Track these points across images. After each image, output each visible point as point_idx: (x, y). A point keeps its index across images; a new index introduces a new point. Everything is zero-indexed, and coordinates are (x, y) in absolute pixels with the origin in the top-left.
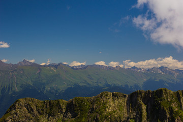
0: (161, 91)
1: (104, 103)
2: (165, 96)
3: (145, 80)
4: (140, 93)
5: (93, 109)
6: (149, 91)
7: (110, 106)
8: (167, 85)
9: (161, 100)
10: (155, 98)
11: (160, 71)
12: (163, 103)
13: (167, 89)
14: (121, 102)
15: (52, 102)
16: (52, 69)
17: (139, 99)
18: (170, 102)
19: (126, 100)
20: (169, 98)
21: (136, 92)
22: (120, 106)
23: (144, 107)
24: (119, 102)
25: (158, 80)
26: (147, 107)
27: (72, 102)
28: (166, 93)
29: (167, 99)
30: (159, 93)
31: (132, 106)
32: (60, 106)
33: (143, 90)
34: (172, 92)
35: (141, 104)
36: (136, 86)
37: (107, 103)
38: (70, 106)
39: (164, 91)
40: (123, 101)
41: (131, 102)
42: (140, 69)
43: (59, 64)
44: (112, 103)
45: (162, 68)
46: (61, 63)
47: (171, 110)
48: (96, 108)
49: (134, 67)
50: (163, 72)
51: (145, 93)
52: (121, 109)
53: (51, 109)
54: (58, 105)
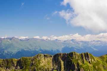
0: (72, 53)
1: (39, 61)
2: (74, 56)
3: (63, 47)
4: (60, 54)
5: (32, 64)
6: (65, 53)
7: (43, 62)
8: (75, 50)
9: (72, 59)
10: (69, 57)
11: (71, 42)
12: (73, 60)
13: (76, 52)
14: (49, 60)
15: (8, 60)
16: (8, 40)
17: (59, 58)
18: (78, 60)
19: (52, 58)
20: (77, 57)
21: (57, 54)
22: (48, 62)
23: (62, 63)
24: (48, 60)
25: (70, 47)
26: (64, 63)
27: (20, 60)
28: (75, 54)
29: (76, 58)
30: (71, 54)
31: (55, 62)
32: (13, 62)
33: (62, 53)
34: (78, 54)
35: (61, 61)
36: (58, 51)
37: (40, 60)
38: (19, 62)
39: (74, 54)
40: (50, 59)
41: (55, 60)
42: (60, 41)
43: (12, 38)
44: (43, 60)
45: (72, 40)
46: (14, 37)
47: (78, 64)
48: (34, 63)
49: (56, 40)
50: (73, 42)
51: (63, 55)
52: (49, 64)
53: (7, 64)
54: (12, 62)
